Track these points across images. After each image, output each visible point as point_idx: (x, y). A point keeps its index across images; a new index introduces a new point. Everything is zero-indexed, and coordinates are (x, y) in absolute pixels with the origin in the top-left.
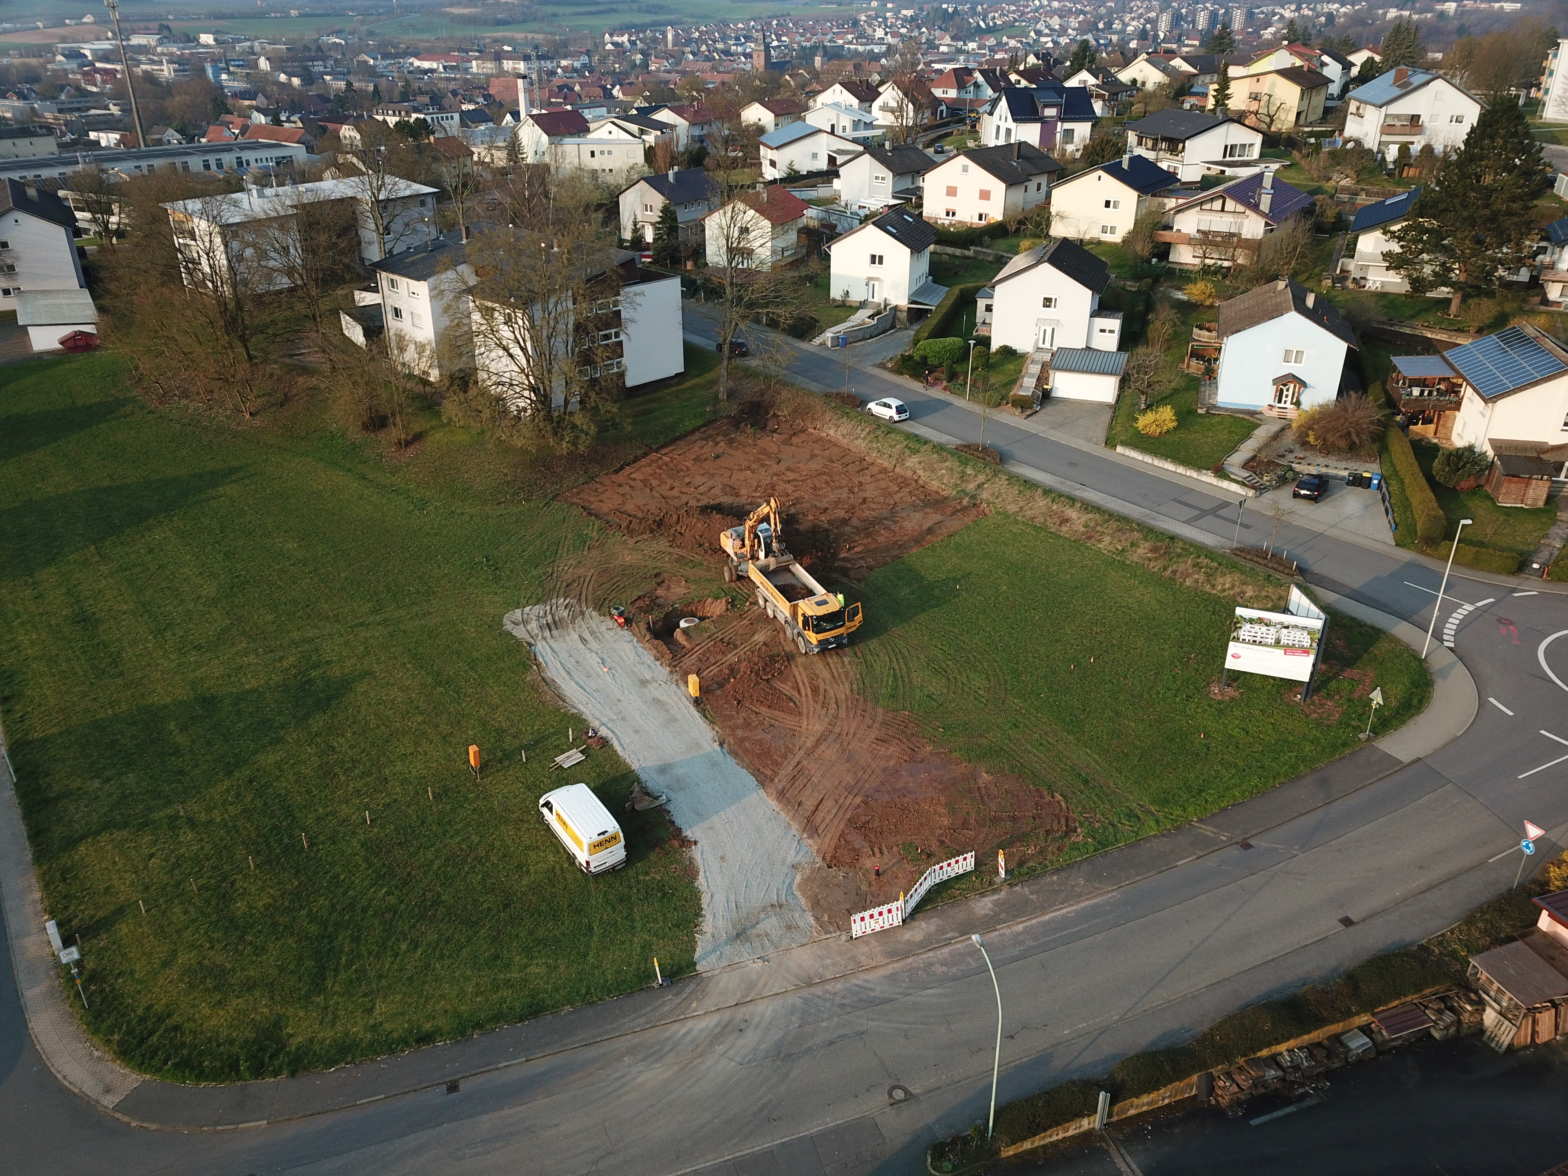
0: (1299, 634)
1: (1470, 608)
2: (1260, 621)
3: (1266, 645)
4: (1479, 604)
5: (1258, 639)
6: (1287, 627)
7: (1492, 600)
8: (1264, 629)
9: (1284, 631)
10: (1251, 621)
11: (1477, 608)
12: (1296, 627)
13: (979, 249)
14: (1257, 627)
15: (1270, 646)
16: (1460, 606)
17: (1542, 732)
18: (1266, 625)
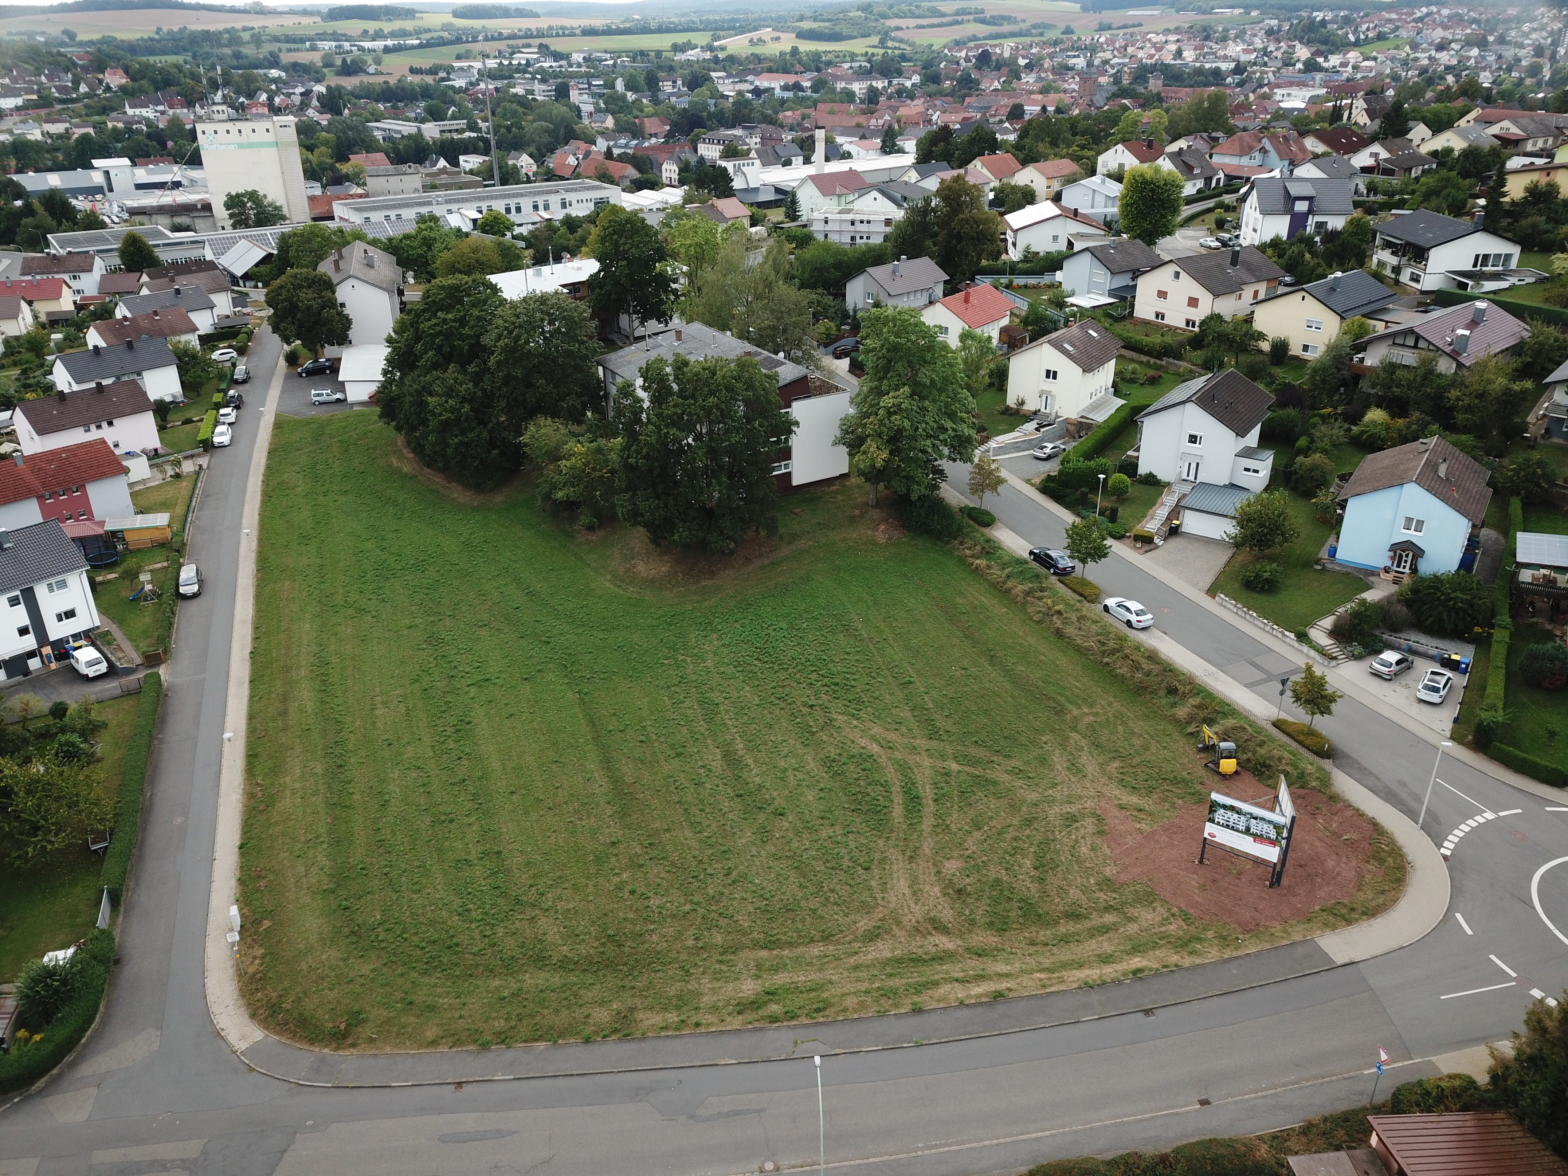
0: (1266, 826)
1: (1489, 815)
2: (1232, 808)
3: (1237, 831)
4: (1501, 814)
5: (1231, 824)
6: (1256, 818)
7: (1520, 811)
8: (1236, 816)
9: (1253, 821)
10: (1225, 807)
11: (1499, 818)
12: (1263, 819)
13: (1171, 360)
14: (1230, 813)
15: (1241, 832)
16: (1481, 812)
17: (1492, 957)
18: (1238, 813)
